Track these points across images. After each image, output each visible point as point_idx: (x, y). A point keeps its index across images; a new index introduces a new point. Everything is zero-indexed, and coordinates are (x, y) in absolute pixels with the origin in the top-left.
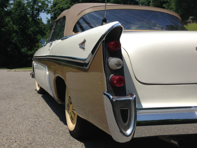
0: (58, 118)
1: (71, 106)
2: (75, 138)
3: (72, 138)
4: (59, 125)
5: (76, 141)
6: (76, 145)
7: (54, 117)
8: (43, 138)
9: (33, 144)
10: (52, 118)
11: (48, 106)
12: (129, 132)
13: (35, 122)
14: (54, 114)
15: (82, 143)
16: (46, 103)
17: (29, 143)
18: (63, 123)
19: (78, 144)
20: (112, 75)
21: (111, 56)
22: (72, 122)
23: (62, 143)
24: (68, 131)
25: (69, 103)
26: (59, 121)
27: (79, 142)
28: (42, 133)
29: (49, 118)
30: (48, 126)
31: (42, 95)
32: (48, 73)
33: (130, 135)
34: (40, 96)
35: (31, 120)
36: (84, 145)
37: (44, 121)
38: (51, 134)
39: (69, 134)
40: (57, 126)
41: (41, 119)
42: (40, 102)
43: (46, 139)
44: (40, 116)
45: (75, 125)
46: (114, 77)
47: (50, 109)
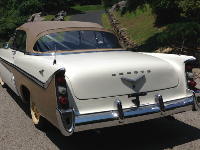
0: (24, 113)
1: (35, 107)
2: (39, 129)
3: (37, 129)
4: (26, 119)
5: (40, 131)
6: (40, 134)
7: (21, 112)
8: (15, 131)
9: (9, 136)
10: (19, 113)
11: (14, 101)
12: (70, 130)
13: (6, 117)
14: (20, 109)
15: (44, 133)
16: (12, 98)
17: (5, 135)
18: (28, 117)
19: (41, 134)
20: (60, 97)
21: (60, 86)
22: (36, 118)
23: (29, 134)
24: (33, 124)
25: (33, 105)
26: (26, 115)
27: (42, 132)
28: (13, 127)
29: (17, 113)
30: (17, 120)
31: (7, 89)
32: (14, 77)
33: (71, 132)
34: (5, 90)
35: (2, 116)
36: (45, 134)
37: (13, 116)
38: (21, 127)
39: (34, 126)
40: (24, 120)
41: (10, 115)
42: (6, 98)
43: (17, 131)
44: (9, 112)
45: (38, 120)
46: (62, 98)
47: (16, 104)
